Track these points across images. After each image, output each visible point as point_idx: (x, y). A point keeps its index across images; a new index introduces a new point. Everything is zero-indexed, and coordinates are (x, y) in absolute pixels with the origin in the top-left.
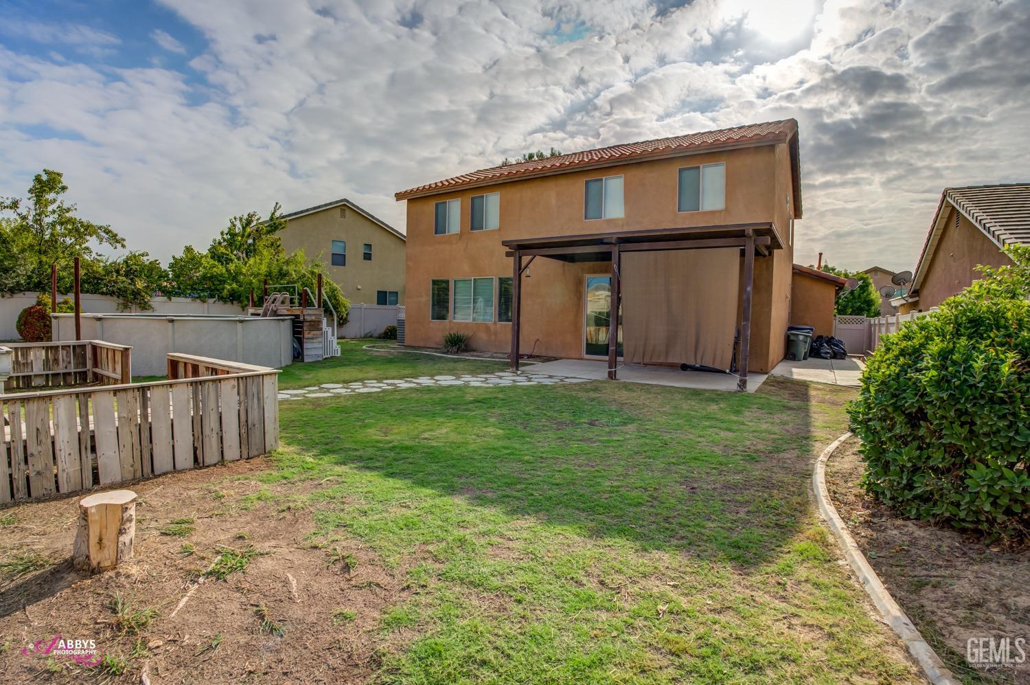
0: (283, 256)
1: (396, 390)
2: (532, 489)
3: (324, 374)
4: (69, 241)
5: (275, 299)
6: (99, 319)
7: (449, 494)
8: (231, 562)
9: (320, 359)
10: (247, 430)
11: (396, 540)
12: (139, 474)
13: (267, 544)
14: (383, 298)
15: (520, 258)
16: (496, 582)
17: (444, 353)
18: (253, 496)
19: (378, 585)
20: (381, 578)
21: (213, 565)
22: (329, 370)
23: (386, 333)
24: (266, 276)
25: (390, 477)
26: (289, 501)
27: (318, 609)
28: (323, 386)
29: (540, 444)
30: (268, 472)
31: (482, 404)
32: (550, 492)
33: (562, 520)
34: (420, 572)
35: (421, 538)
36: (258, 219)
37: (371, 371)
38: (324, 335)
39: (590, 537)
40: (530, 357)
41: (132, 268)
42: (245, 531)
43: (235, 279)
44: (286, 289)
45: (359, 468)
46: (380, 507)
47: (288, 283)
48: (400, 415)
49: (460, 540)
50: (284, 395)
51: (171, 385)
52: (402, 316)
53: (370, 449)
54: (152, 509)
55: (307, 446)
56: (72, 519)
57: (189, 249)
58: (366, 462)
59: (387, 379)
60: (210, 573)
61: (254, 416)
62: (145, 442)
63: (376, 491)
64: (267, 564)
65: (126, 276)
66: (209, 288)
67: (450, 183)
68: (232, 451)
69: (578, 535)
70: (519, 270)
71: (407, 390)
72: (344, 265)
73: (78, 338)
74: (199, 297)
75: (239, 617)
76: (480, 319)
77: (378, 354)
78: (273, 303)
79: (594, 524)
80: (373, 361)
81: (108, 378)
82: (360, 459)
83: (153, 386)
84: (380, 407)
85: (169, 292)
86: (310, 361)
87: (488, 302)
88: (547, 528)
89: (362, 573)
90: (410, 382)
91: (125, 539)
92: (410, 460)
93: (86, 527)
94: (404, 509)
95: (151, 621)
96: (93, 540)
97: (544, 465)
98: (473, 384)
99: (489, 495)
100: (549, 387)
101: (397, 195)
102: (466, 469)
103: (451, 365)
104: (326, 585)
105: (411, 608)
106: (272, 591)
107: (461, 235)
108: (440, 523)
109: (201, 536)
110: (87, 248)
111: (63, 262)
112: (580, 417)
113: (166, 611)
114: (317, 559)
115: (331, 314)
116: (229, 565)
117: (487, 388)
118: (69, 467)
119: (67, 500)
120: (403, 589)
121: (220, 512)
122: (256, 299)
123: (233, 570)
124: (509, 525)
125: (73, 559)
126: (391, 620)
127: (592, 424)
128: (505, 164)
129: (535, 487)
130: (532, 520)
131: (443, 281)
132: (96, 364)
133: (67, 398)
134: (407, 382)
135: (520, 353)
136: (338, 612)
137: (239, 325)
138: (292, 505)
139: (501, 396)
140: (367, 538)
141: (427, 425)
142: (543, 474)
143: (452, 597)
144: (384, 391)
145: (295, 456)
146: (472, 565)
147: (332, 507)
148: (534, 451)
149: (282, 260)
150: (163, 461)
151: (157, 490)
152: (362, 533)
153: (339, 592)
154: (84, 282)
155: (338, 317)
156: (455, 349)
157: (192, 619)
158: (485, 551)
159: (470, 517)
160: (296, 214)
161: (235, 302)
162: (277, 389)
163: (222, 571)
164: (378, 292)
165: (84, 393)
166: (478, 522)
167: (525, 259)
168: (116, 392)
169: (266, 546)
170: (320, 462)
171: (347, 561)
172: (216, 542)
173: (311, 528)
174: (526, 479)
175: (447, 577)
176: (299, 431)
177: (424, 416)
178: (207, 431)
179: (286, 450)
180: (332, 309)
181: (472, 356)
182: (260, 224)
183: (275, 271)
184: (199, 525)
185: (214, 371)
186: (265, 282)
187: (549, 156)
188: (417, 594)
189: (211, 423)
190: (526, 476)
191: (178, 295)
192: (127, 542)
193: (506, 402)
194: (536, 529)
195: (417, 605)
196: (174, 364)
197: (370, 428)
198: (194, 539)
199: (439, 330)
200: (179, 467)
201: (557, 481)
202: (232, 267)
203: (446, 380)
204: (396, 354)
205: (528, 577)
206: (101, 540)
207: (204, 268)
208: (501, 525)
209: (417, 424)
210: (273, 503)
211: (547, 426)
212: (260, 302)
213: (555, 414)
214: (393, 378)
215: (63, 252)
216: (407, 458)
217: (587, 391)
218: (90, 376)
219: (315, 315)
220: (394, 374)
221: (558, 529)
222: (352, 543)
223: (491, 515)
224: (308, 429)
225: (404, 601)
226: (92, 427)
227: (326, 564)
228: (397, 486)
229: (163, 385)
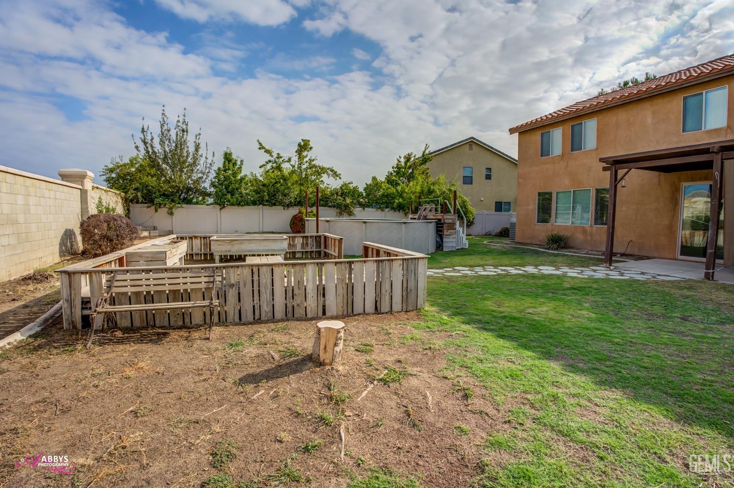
0: (431, 180)
1: (508, 275)
2: (621, 367)
3: (456, 259)
4: (313, 178)
5: (426, 209)
6: (328, 221)
7: (547, 359)
8: (393, 376)
9: (454, 249)
10: (408, 293)
11: (503, 385)
12: (345, 313)
13: (415, 369)
14: (499, 207)
15: (616, 172)
16: (581, 436)
17: (546, 249)
18: (409, 336)
19: (487, 414)
20: (490, 410)
21: (383, 375)
22: (460, 257)
23: (501, 232)
24: (420, 193)
25: (501, 338)
26: (430, 343)
27: (444, 420)
28: (456, 268)
29: (631, 330)
30: (418, 322)
31: (577, 291)
32: (638, 373)
33: (648, 400)
34: (519, 412)
35: (522, 387)
36: (415, 156)
37: (489, 259)
38: (457, 233)
39: (676, 421)
40: (623, 255)
41: (345, 192)
42: (402, 358)
43: (401, 196)
44: (432, 201)
45: (479, 328)
46: (492, 358)
47: (434, 198)
48: (511, 293)
49: (553, 396)
50: (430, 272)
51: (365, 261)
52: (514, 220)
53: (487, 316)
54: (351, 334)
55: (444, 308)
56: (312, 333)
57: (374, 179)
58: (484, 325)
59: (501, 266)
60: (381, 380)
61: (412, 284)
62: (350, 295)
63: (490, 347)
64: (414, 382)
65: (341, 196)
66: (386, 202)
67: (553, 116)
68: (397, 306)
69: (665, 416)
70: (615, 181)
71: (516, 275)
72: (472, 184)
73: (317, 232)
74: (380, 208)
75: (395, 411)
76: (578, 223)
77: (495, 247)
78: (424, 211)
79: (682, 410)
80: (491, 252)
81: (332, 255)
82: (480, 322)
83: (356, 261)
84: (495, 286)
85: (364, 205)
86: (447, 250)
87: (585, 209)
88: (633, 403)
89: (477, 403)
90: (519, 269)
91: (337, 349)
92: (517, 328)
93: (319, 339)
94: (510, 364)
95: (347, 400)
96: (322, 347)
97: (633, 348)
98: (570, 274)
99: (581, 365)
100: (640, 282)
101: (510, 130)
102: (562, 341)
103: (552, 258)
104: (452, 404)
105: (510, 438)
106: (416, 400)
107: (562, 156)
108: (537, 379)
109: (377, 356)
110: (322, 181)
111: (311, 190)
112: (672, 312)
113: (356, 396)
114: (446, 386)
115: (462, 218)
116: (392, 377)
117: (582, 278)
118: (312, 303)
119: (310, 322)
120: (505, 422)
121: (388, 343)
122: (413, 209)
123: (394, 381)
124: (597, 393)
125: (312, 355)
126: (494, 442)
127: (685, 319)
128: (601, 94)
129: (623, 366)
130: (619, 393)
131: (546, 193)
132: (325, 247)
133: (313, 265)
134: (516, 269)
135: (614, 251)
136: (457, 425)
137: (404, 225)
138: (432, 346)
139: (595, 286)
140: (481, 379)
141: (531, 303)
142: (631, 356)
143: (543, 439)
144: (499, 275)
145: (436, 314)
146: (561, 418)
147: (458, 352)
148: (623, 335)
149: (430, 183)
150: (358, 308)
151: (355, 323)
152: (478, 375)
153: (459, 412)
154: (321, 200)
155: (467, 220)
156: (555, 246)
157: (369, 405)
158: (574, 409)
159: (564, 380)
160: (439, 150)
161: (401, 211)
162: (426, 267)
163: (388, 380)
164: (496, 202)
165: (321, 263)
166: (569, 385)
167: (621, 173)
168: (336, 263)
169: (414, 370)
170: (452, 320)
171: (466, 392)
172: (385, 361)
173: (443, 364)
174: (615, 358)
175: (540, 422)
176: (438, 298)
177: (529, 296)
178: (383, 292)
179: (430, 309)
180: (462, 214)
181: (570, 252)
182: (417, 159)
183: (426, 190)
184: (377, 348)
185: (389, 254)
186: (420, 198)
187: (644, 80)
188: (516, 428)
189: (386, 286)
190: (615, 356)
191: (368, 206)
192: (338, 351)
193: (599, 292)
194: (622, 402)
195: (515, 437)
196: (366, 249)
197: (488, 300)
198: (373, 356)
199: (543, 231)
200: (367, 311)
201: (646, 365)
202: (399, 188)
203: (547, 270)
204: (508, 248)
205: (612, 441)
206: (325, 347)
207: (383, 189)
208: (589, 392)
209: (523, 302)
210: (420, 343)
211: (638, 316)
212: (415, 211)
213: (646, 306)
214: (506, 266)
215: (311, 184)
216: (515, 326)
217: (681, 288)
218: (323, 253)
219: (452, 219)
220: (507, 263)
221: (644, 407)
222: (471, 380)
223: (582, 382)
224: (445, 297)
225: (505, 431)
226: (324, 282)
227: (452, 391)
228: (506, 345)
229: (360, 261)
